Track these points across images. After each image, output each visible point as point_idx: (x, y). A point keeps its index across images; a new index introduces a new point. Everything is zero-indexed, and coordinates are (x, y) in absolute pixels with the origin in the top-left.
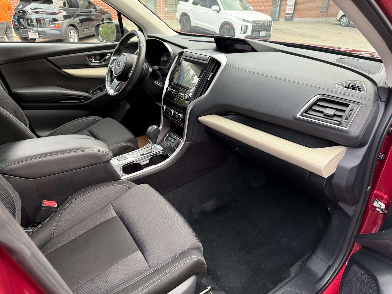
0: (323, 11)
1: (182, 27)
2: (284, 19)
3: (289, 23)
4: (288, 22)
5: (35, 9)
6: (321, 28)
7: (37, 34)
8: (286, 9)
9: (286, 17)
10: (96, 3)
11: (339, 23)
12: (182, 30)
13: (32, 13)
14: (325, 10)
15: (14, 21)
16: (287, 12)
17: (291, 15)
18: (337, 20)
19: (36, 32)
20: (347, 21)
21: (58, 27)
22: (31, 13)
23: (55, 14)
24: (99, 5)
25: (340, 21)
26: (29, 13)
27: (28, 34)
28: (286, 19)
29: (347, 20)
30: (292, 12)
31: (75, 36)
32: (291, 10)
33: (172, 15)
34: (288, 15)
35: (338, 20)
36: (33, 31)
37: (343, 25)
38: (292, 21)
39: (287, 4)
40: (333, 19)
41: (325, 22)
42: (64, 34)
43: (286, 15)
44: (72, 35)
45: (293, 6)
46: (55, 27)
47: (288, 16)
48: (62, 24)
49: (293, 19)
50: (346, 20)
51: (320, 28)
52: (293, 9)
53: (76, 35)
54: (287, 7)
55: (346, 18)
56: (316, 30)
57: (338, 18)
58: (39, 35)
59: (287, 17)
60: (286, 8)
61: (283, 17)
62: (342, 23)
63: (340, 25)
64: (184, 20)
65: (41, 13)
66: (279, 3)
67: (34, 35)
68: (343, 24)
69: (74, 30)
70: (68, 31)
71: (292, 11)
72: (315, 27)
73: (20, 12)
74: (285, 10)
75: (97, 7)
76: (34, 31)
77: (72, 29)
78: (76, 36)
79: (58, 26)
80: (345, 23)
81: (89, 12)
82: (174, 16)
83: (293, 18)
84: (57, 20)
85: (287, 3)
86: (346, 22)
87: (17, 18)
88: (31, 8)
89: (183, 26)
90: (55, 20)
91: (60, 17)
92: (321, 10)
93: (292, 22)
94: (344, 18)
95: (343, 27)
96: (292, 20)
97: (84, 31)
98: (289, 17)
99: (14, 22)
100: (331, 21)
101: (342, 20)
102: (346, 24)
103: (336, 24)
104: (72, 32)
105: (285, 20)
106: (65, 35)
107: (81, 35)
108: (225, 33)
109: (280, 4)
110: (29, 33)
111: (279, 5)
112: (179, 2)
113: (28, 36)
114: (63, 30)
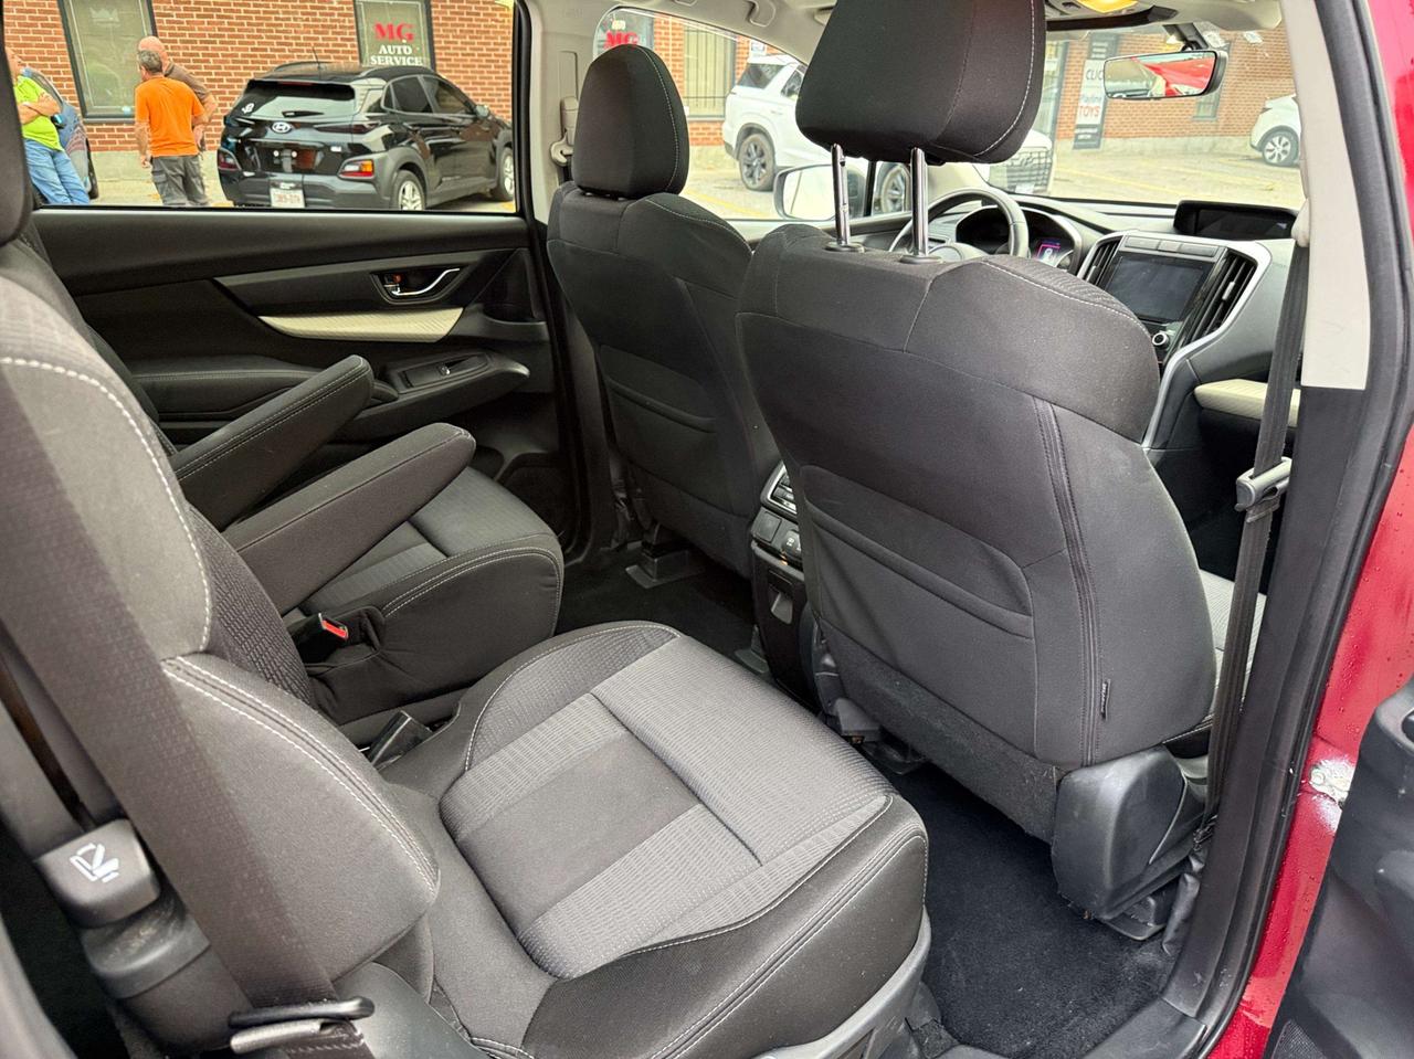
0: (1202, 113)
1: (745, 169)
2: (1071, 143)
3: (1088, 155)
4: (1084, 154)
5: (298, 114)
6: (1203, 173)
7: (300, 193)
8: (1079, 109)
9: (1077, 135)
10: (474, 95)
11: (1259, 154)
12: (745, 179)
13: (289, 127)
14: (1210, 113)
15: (225, 154)
16: (1081, 120)
17: (1095, 131)
18: (1252, 146)
19: (296, 188)
20: (1288, 148)
21: (368, 174)
22: (283, 128)
23: (360, 130)
24: (483, 100)
25: (1261, 148)
26: (278, 127)
27: (268, 194)
28: (1079, 145)
29: (1286, 144)
30: (1097, 121)
31: (414, 202)
32: (1095, 112)
33: (704, 129)
34: (1083, 131)
35: (1256, 145)
36: (287, 186)
37: (1275, 160)
38: (1095, 150)
39: (1082, 93)
40: (1235, 143)
41: (1212, 152)
42: (386, 195)
43: (1077, 131)
44: (406, 196)
45: (1102, 100)
46: (360, 172)
47: (1086, 133)
48: (382, 161)
49: (1099, 141)
50: (1284, 146)
51: (1197, 171)
52: (1101, 110)
53: (417, 197)
54: (1082, 103)
55: (1284, 140)
56: (1184, 179)
57: (1256, 139)
58: (305, 196)
59: (1081, 137)
60: (1077, 107)
61: (1070, 138)
62: (1268, 155)
63: (1263, 160)
64: (753, 147)
65: (318, 129)
66: (1055, 91)
67: (288, 197)
68: (1272, 157)
69: (415, 182)
70: (396, 186)
71: (1096, 116)
72: (1181, 170)
73: (248, 126)
74: (1075, 115)
75: (478, 109)
76: (292, 185)
77: (408, 178)
78: (419, 202)
79: (369, 169)
80: (1279, 156)
81: (441, 122)
82: (710, 134)
83: (1103, 140)
84: (368, 151)
85: (1079, 91)
86: (1285, 152)
87: (233, 145)
88: (284, 113)
89: (749, 166)
90: (360, 150)
91: (373, 139)
92: (1195, 114)
93: (1098, 153)
94: (1276, 140)
95: (1276, 168)
96: (1098, 146)
97: (441, 182)
98: (1089, 136)
99: (221, 156)
100: (1227, 149)
101: (1270, 146)
102: (1283, 157)
103: (1249, 159)
104: (409, 186)
105: (1075, 147)
106: (388, 198)
107: (432, 197)
108: (896, 189)
109: (1059, 95)
110: (273, 191)
111: (1053, 96)
112: (733, 91)
113: (269, 200)
114: (384, 182)
